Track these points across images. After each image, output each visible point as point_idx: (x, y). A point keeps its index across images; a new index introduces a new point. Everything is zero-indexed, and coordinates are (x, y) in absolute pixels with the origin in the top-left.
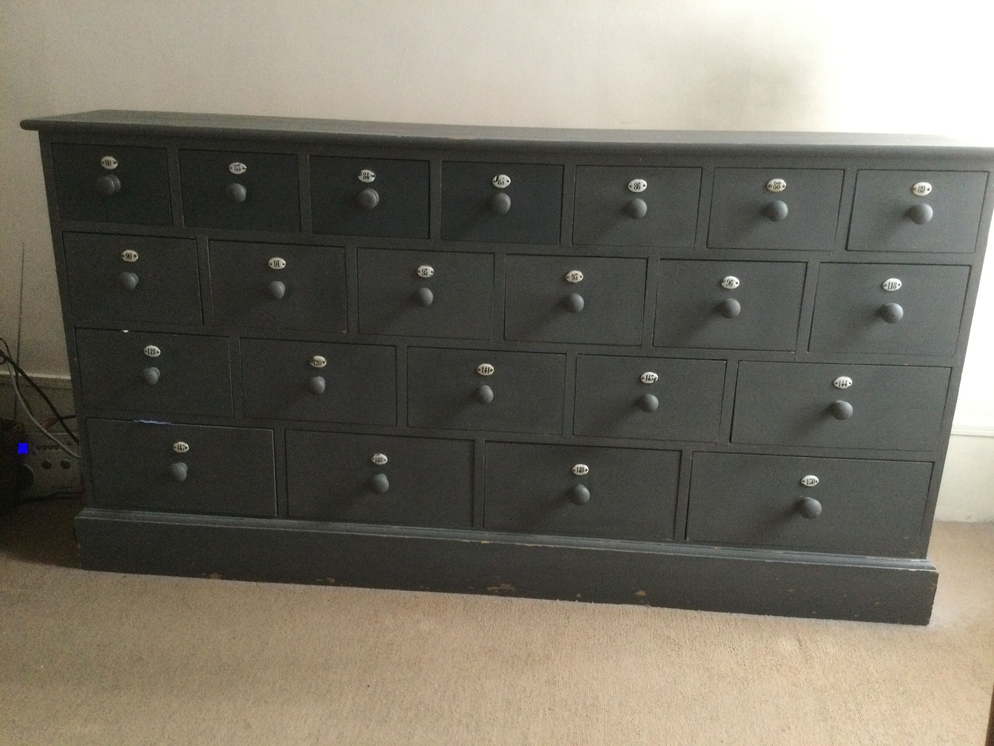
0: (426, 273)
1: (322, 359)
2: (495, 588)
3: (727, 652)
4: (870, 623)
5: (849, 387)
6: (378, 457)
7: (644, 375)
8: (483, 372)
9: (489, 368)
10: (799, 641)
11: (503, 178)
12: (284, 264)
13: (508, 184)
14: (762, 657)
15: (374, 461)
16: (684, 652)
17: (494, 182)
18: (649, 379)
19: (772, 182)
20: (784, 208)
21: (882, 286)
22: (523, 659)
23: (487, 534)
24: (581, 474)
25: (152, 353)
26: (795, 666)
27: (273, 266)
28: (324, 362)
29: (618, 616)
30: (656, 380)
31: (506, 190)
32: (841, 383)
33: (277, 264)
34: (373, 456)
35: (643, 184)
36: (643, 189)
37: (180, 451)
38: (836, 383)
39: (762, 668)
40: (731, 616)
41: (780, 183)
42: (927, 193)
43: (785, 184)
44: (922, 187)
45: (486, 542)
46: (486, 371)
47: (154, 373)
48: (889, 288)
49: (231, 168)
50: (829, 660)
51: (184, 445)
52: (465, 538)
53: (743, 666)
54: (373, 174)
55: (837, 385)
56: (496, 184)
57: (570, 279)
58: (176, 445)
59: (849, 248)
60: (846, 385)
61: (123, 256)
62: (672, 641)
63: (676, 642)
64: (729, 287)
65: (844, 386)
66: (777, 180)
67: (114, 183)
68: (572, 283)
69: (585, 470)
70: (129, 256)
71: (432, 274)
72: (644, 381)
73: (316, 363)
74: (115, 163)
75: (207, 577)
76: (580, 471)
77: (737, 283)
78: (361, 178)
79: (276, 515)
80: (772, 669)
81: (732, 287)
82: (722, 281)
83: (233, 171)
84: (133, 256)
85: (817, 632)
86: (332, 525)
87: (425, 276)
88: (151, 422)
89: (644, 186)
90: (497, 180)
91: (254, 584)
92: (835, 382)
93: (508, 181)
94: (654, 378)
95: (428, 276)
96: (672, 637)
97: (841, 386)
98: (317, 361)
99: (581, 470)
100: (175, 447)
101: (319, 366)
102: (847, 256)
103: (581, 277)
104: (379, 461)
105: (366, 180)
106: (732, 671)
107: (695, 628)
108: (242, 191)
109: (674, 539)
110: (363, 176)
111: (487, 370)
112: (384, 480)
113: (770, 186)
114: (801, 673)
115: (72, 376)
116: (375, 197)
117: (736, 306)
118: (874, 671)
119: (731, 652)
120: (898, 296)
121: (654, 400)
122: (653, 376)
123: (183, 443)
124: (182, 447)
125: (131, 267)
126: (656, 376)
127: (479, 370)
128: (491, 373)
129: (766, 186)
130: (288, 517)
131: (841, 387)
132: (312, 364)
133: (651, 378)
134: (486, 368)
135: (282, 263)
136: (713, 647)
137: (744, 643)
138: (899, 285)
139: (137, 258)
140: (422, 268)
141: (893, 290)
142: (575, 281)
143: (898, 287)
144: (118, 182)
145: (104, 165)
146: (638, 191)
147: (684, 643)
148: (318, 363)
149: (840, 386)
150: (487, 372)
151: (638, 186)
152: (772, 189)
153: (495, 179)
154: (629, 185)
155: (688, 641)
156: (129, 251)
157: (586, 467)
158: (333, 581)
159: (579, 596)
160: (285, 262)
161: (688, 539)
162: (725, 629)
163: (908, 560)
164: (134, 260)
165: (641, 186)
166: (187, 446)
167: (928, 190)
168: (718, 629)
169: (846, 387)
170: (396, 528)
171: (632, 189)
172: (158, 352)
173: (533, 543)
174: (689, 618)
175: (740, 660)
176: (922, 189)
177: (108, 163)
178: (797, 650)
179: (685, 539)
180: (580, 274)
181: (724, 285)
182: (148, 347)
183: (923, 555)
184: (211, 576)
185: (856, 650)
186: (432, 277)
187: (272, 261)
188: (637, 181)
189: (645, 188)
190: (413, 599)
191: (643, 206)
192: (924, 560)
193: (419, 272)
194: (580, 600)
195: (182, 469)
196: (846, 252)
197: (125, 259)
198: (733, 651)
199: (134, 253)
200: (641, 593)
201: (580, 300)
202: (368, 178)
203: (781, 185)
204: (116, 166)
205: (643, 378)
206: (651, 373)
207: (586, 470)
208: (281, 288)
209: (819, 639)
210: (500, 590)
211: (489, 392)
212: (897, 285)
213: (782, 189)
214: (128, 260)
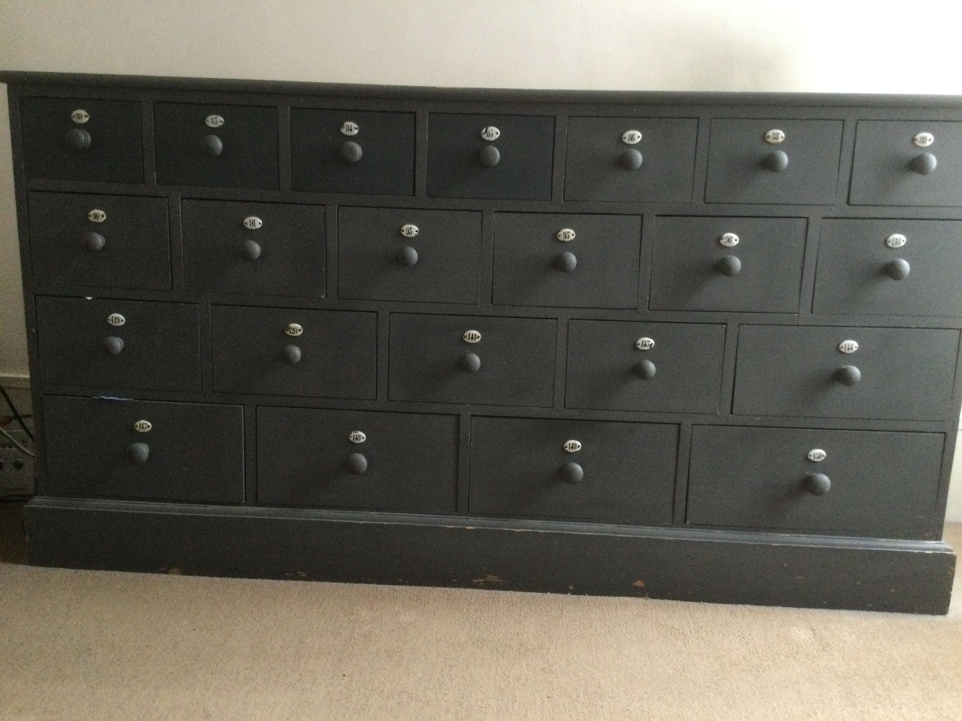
0: (410, 232)
1: (299, 326)
2: (481, 580)
3: (737, 641)
4: (886, 613)
5: (855, 351)
6: (355, 434)
7: (640, 341)
8: (469, 339)
9: (475, 335)
10: (813, 630)
11: (492, 130)
12: (260, 224)
13: (497, 136)
14: (775, 645)
15: (352, 439)
16: (690, 642)
17: (483, 134)
18: (645, 345)
19: (771, 133)
20: (785, 158)
21: (886, 242)
22: (515, 648)
23: (471, 520)
24: (573, 451)
25: (116, 320)
26: (812, 653)
27: (248, 226)
28: (300, 330)
29: (616, 607)
30: (652, 346)
31: (496, 143)
32: (847, 347)
33: (253, 223)
34: (351, 433)
35: (637, 136)
36: (638, 140)
37: (142, 430)
38: (842, 347)
39: (776, 656)
40: (737, 607)
41: (778, 134)
42: (928, 144)
43: (784, 135)
44: (923, 138)
45: (471, 528)
46: (472, 338)
47: (118, 343)
48: (893, 244)
49: (208, 121)
50: (848, 648)
51: (146, 424)
52: (449, 524)
53: (756, 654)
54: (356, 126)
55: (843, 350)
56: (485, 137)
57: (561, 238)
58: (138, 423)
59: (851, 203)
60: (852, 349)
61: (90, 216)
62: (676, 630)
63: (681, 632)
64: (728, 245)
65: (850, 350)
66: (776, 131)
67: (85, 138)
68: (564, 242)
69: (577, 446)
70: (96, 216)
71: (417, 233)
72: (640, 347)
73: (291, 331)
74: (86, 116)
75: (166, 572)
76: (572, 448)
77: (736, 240)
78: (344, 131)
79: (244, 502)
80: (787, 656)
81: (731, 245)
82: (720, 238)
83: (210, 124)
84: (100, 216)
85: (831, 620)
86: (306, 511)
87: (409, 236)
88: (112, 398)
89: (639, 137)
90: (486, 132)
91: (217, 579)
92: (840, 347)
93: (497, 133)
94: (650, 344)
95: (413, 235)
96: (675, 627)
97: (847, 350)
98: (294, 329)
99: (573, 446)
100: (136, 426)
101: (295, 335)
102: (850, 211)
103: (573, 235)
104: (357, 439)
105: (349, 133)
106: (744, 659)
107: (700, 619)
108: (219, 144)
109: (673, 524)
110: (346, 128)
111: (474, 336)
112: (362, 460)
113: (769, 137)
114: (820, 660)
115: (31, 374)
116: (359, 150)
117: (737, 263)
118: (898, 657)
119: (742, 641)
120: (904, 252)
121: (652, 367)
122: (648, 341)
123: (145, 422)
124: (145, 426)
125: (98, 227)
126: (652, 341)
127: (465, 337)
128: (478, 340)
129: (764, 137)
130: (257, 503)
131: (847, 352)
132: (288, 332)
133: (647, 343)
134: (472, 335)
135: (258, 222)
136: (721, 635)
137: (754, 632)
138: (903, 241)
139: (105, 218)
140: (406, 227)
141: (897, 246)
142: (567, 240)
143: (903, 244)
144: (89, 138)
145: (75, 120)
146: (632, 143)
147: (689, 632)
148: (293, 332)
149: (845, 350)
150: (474, 339)
151: (632, 138)
152: (770, 140)
153: (484, 131)
154: (623, 137)
155: (693, 630)
156: (96, 211)
157: (579, 443)
158: (304, 575)
159: (571, 588)
160: (261, 222)
161: (688, 523)
162: (732, 619)
163: (924, 541)
164: (101, 220)
165: (636, 137)
166: (149, 424)
167: (930, 140)
168: (724, 619)
169: (852, 352)
170: (375, 514)
171: (626, 141)
172: (122, 321)
173: (523, 529)
174: (692, 609)
175: (752, 648)
176: (924, 140)
177: (79, 117)
178: (812, 639)
179: (685, 523)
180: (572, 232)
181: (723, 242)
182: (112, 315)
183: (938, 537)
184: (171, 570)
185: (876, 638)
186: (417, 236)
187: (247, 220)
188: (631, 132)
189: (639, 140)
190: (392, 592)
191: (639, 157)
192: (940, 542)
193: (403, 231)
194: (574, 593)
195: (144, 449)
196: (847, 206)
197: (92, 219)
198: (743, 640)
199: (102, 213)
200: (639, 584)
201: (573, 259)
202: (351, 130)
203: (780, 136)
204: (87, 119)
205: (638, 344)
206: (646, 339)
207: (579, 446)
208: (257, 248)
209: (834, 627)
210: (486, 582)
211: (477, 360)
212: (902, 241)
213: (781, 140)
214: (96, 221)
